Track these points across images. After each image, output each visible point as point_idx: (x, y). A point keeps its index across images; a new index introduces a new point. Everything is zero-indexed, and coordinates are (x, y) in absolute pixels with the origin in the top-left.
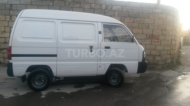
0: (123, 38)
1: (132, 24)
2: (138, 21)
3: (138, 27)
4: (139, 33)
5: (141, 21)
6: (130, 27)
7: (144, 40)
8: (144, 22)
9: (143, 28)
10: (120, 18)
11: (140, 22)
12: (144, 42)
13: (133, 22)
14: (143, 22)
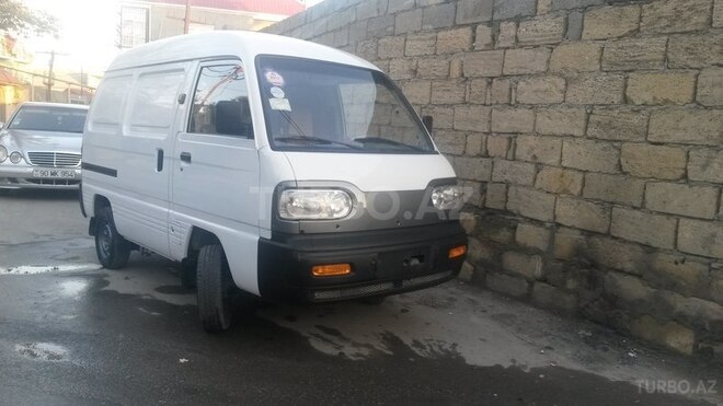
0: (573, 136)
1: (626, 42)
2: (664, 22)
3: (666, 59)
4: (666, 101)
5: (685, 16)
6: (612, 64)
7: (704, 153)
8: (710, 22)
9: (701, 60)
10: (561, 19)
11: (678, 26)
12: (704, 167)
13: (635, 33)
14: (703, 19)
